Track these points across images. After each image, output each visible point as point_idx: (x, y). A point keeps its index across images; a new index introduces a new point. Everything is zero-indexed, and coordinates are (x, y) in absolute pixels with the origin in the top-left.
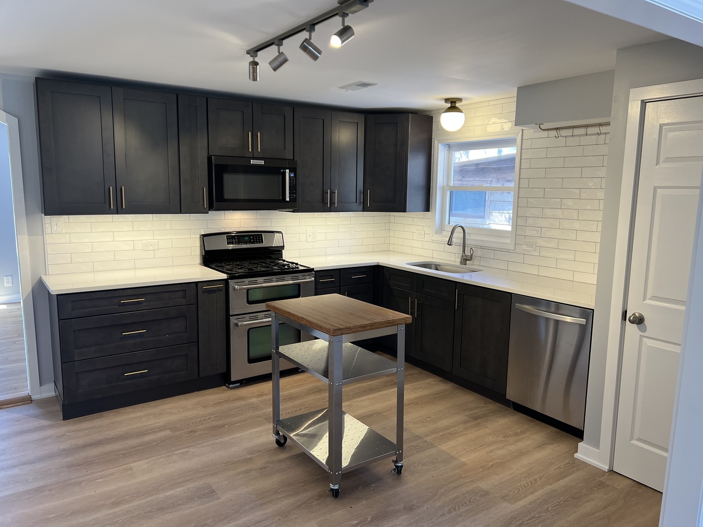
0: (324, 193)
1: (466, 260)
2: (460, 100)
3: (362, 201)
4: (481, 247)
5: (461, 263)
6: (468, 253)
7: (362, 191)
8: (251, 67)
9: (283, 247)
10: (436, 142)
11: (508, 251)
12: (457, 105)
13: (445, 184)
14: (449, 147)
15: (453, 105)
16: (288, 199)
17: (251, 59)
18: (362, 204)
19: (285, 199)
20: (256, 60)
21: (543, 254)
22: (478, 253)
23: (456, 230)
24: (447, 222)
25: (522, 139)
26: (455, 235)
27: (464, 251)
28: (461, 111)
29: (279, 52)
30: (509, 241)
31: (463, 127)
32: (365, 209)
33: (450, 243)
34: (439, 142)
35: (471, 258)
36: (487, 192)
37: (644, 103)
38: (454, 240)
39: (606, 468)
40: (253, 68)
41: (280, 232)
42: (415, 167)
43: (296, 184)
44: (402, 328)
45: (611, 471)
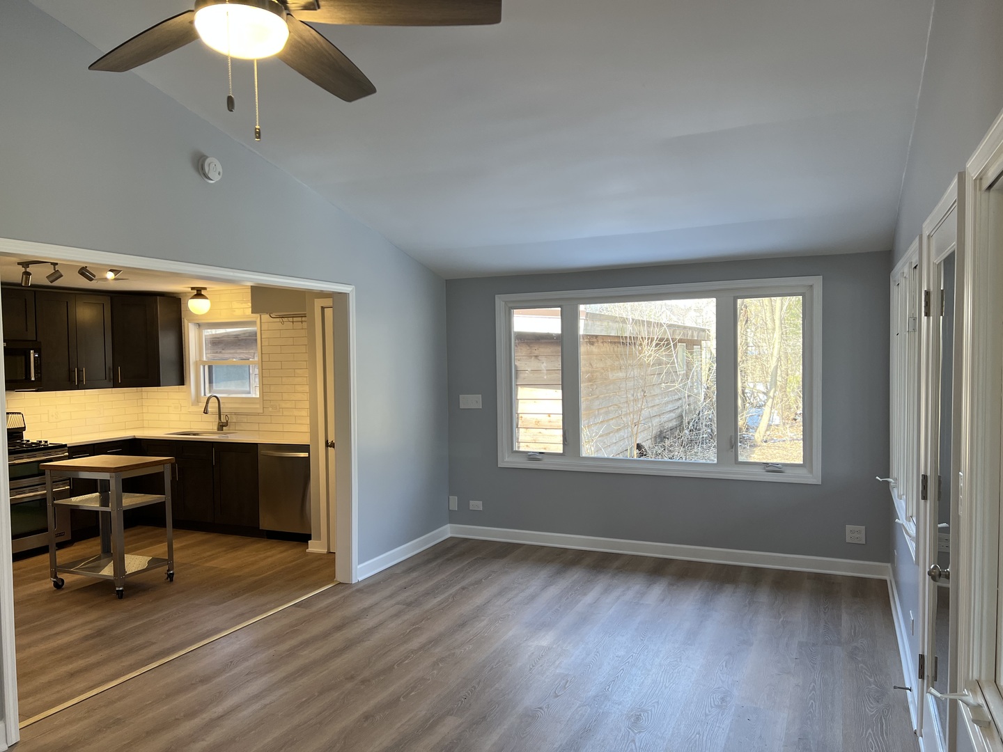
0: (70, 371)
1: (222, 426)
2: (205, 289)
3: (112, 377)
4: (236, 414)
5: (218, 430)
6: (223, 420)
7: (112, 368)
8: (24, 276)
9: (24, 429)
10: (186, 321)
11: (258, 414)
12: (203, 292)
13: (198, 360)
14: (199, 326)
15: (199, 292)
16: (33, 379)
17: (23, 270)
18: (112, 381)
19: (31, 379)
20: (28, 270)
21: (285, 413)
22: (233, 419)
23: (210, 401)
24: (203, 394)
25: (261, 322)
26: (209, 405)
27: (220, 418)
28: (207, 298)
29: (55, 269)
30: (258, 406)
31: (210, 309)
32: (116, 385)
33: (206, 412)
34: (189, 321)
35: (226, 424)
36: (251, 366)
37: (323, 308)
38: (209, 409)
39: (325, 551)
40: (26, 278)
41: (19, 413)
42: (166, 343)
43: (41, 364)
44: (168, 467)
45: (329, 553)
